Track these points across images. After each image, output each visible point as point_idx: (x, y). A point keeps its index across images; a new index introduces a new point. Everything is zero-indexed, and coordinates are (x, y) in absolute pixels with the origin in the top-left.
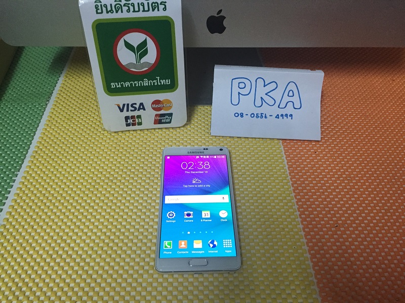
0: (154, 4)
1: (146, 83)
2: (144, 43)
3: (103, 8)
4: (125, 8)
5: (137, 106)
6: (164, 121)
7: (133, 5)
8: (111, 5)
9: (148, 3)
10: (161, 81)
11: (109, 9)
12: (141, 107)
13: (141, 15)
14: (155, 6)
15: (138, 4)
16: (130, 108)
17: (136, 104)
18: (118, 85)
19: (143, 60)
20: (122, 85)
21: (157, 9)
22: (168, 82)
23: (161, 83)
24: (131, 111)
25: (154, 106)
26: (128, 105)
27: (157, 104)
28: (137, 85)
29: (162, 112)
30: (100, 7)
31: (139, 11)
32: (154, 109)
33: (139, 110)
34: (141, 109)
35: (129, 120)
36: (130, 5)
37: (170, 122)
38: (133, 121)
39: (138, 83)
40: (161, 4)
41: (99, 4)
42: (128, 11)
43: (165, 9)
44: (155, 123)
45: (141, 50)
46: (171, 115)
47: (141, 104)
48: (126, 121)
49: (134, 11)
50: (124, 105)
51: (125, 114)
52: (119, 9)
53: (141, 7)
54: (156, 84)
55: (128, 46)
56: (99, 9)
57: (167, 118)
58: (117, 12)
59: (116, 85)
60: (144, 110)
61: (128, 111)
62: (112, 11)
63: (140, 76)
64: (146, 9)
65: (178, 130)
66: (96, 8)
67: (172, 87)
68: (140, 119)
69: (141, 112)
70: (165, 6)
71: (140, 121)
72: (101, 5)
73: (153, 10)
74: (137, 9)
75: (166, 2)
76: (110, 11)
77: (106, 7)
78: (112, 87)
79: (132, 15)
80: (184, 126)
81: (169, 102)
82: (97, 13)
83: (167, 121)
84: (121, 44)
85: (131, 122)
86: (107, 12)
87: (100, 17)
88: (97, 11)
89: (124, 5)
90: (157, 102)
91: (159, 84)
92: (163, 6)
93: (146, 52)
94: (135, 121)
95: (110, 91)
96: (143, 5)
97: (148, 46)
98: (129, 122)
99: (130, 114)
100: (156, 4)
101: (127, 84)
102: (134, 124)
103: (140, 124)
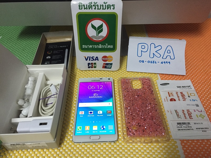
0: (108, 6)
1: (100, 46)
2: (101, 26)
3: (83, 6)
4: (93, 7)
5: (95, 58)
6: (108, 67)
7: (98, 6)
8: (87, 5)
9: (105, 5)
10: (108, 46)
11: (86, 7)
12: (97, 59)
13: (101, 11)
14: (109, 7)
15: (100, 5)
16: (91, 59)
17: (94, 57)
18: (86, 46)
19: (100, 35)
20: (88, 47)
21: (109, 8)
22: (112, 47)
23: (108, 47)
24: (91, 60)
25: (103, 59)
26: (90, 57)
27: (105, 58)
28: (96, 47)
29: (107, 62)
30: (81, 6)
31: (100, 9)
32: (103, 60)
33: (95, 60)
34: (97, 60)
35: (90, 65)
36: (96, 6)
37: (110, 68)
38: (92, 65)
39: (96, 46)
40: (112, 6)
41: (81, 4)
42: (95, 9)
43: (114, 8)
44: (103, 68)
45: (99, 29)
46: (111, 64)
47: (97, 57)
48: (88, 65)
49: (98, 9)
50: (88, 57)
51: (88, 61)
52: (90, 8)
53: (102, 7)
54: (105, 47)
55: (93, 27)
56: (80, 7)
57: (109, 66)
58: (89, 9)
59: (85, 46)
60: (98, 60)
61: (90, 60)
62: (87, 8)
63: (97, 43)
64: (104, 8)
65: (115, 72)
66: (79, 6)
67: (113, 49)
68: (95, 65)
69: (96, 61)
70: (114, 7)
71: (95, 66)
72: (82, 5)
73: (108, 9)
74: (99, 8)
75: (114, 5)
76: (86, 8)
77: (84, 6)
78: (83, 47)
79: (97, 11)
80: (118, 70)
81: (111, 57)
82: (79, 9)
83: (109, 67)
84: (90, 25)
85: (91, 66)
86: (85, 9)
87: (81, 11)
88: (79, 8)
89: (93, 6)
90: (105, 57)
91: (107, 47)
92: (113, 7)
93: (102, 31)
94: (93, 65)
95: (82, 49)
96: (103, 6)
97: (103, 27)
98: (90, 66)
99: (91, 62)
100: (109, 6)
101: (91, 46)
102: (92, 67)
103: (95, 67)
